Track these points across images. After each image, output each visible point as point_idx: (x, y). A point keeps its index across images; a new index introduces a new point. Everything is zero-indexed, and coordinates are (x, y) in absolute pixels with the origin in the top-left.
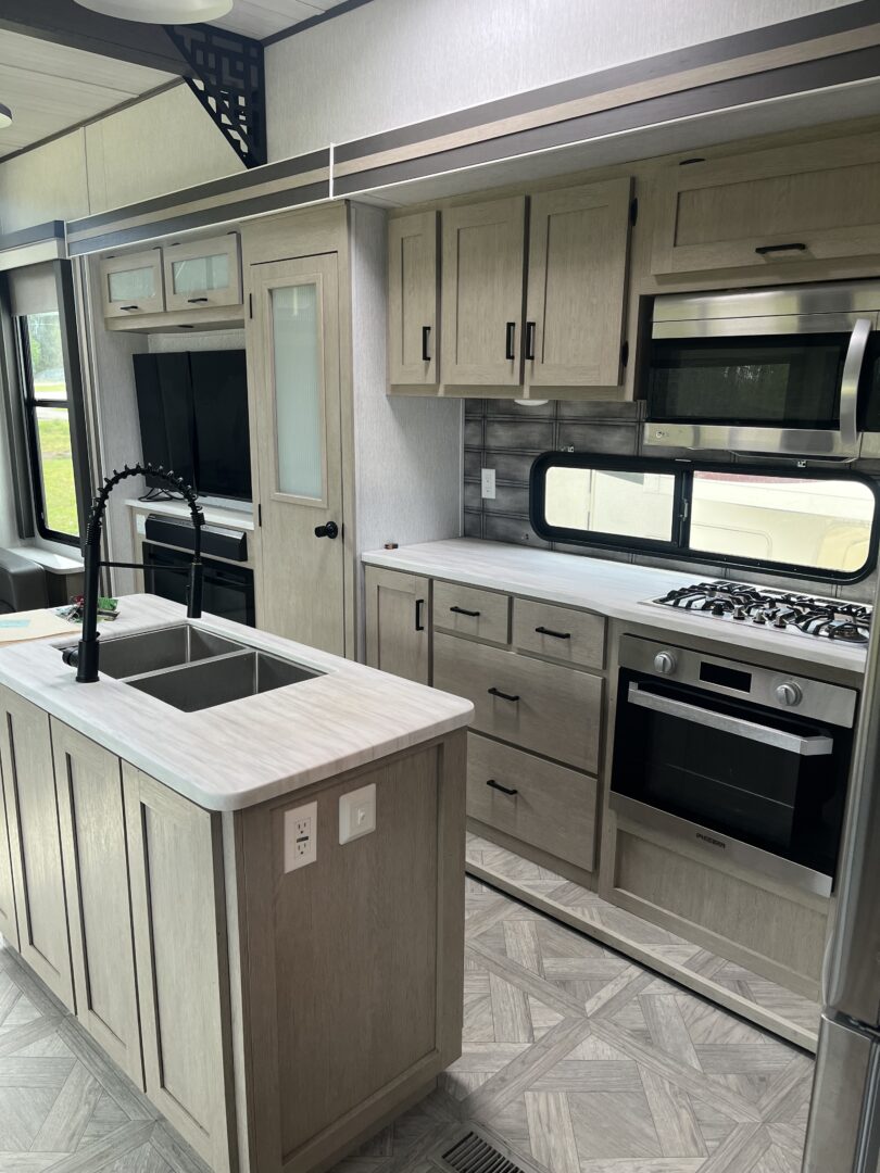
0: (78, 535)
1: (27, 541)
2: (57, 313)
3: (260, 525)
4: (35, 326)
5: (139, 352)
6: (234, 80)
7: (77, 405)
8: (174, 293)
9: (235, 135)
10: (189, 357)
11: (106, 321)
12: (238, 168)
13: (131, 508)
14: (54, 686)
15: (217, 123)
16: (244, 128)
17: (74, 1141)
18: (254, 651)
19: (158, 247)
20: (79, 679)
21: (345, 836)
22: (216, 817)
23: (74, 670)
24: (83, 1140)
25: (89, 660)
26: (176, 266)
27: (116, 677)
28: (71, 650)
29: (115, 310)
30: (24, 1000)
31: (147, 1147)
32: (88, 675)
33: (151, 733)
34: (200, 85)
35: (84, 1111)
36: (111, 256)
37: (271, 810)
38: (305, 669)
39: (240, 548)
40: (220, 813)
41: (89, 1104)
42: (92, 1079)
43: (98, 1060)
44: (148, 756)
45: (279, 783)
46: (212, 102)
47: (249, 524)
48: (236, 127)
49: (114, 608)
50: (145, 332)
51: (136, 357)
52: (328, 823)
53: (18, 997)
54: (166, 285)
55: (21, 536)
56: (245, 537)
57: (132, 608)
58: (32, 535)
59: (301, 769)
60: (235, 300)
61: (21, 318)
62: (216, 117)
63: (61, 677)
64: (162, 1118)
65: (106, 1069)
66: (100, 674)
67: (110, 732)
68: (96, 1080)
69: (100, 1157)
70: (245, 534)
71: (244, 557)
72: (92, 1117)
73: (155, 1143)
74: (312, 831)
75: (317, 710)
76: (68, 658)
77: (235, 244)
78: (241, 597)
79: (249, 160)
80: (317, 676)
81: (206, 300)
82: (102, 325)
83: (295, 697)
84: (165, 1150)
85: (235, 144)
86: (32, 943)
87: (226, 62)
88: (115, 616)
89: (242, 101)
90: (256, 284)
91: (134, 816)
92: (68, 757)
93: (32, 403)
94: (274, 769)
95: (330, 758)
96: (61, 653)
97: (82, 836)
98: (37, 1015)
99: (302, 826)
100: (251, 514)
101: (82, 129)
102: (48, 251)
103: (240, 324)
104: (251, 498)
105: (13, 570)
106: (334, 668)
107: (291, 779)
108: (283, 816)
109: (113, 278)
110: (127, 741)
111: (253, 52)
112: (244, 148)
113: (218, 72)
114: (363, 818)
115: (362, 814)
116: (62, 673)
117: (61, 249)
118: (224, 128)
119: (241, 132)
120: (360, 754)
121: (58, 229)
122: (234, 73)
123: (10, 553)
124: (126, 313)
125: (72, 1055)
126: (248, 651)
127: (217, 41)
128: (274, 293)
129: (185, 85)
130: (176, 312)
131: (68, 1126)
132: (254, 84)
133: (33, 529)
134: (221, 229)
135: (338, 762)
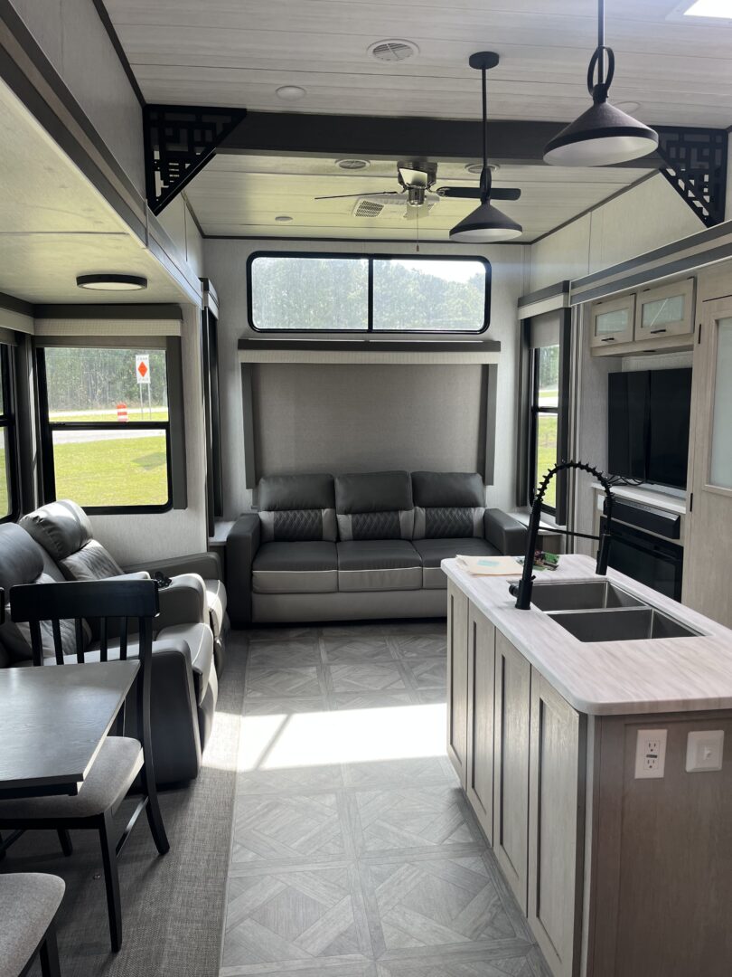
0: (554, 507)
1: (522, 508)
2: (558, 346)
3: (691, 510)
4: (544, 357)
5: (614, 370)
6: (700, 163)
7: (564, 411)
8: (642, 327)
9: (698, 204)
10: (650, 373)
11: (592, 350)
12: (700, 228)
13: (595, 489)
14: (500, 608)
15: (683, 197)
16: (707, 198)
17: (477, 933)
18: (650, 608)
19: (634, 293)
20: (518, 606)
21: (691, 765)
22: (583, 718)
23: (514, 599)
24: (483, 936)
25: (525, 594)
26: (646, 306)
27: (543, 610)
28: (514, 585)
29: (598, 341)
30: (464, 827)
31: (523, 960)
32: (523, 604)
33: (552, 650)
34: (672, 172)
35: (487, 917)
36: (600, 302)
37: (626, 725)
38: (687, 629)
39: (674, 527)
40: (587, 715)
41: (491, 912)
42: (496, 898)
43: (503, 886)
44: (546, 665)
45: (632, 704)
46: (681, 183)
47: (681, 509)
48: (699, 197)
49: (556, 562)
50: (620, 356)
51: (611, 375)
52: (677, 750)
53: (462, 823)
54: (636, 319)
55: (518, 505)
56: (679, 519)
57: (570, 563)
58: (525, 504)
59: (652, 699)
60: (688, 330)
61: (536, 350)
62: (683, 194)
63: (507, 603)
64: (536, 945)
65: (508, 895)
66: (532, 605)
67: (526, 644)
68: (499, 899)
69: (491, 952)
70: (679, 517)
71: (677, 536)
72: (491, 923)
73: (529, 959)
74: (661, 751)
75: (683, 661)
76: (512, 590)
77: (691, 287)
78: (672, 568)
79: (708, 221)
80: (695, 635)
81: (664, 331)
82: (587, 353)
83: (669, 648)
84: (535, 967)
85: (698, 211)
86: (473, 787)
87: (694, 152)
88: (555, 568)
89: (706, 178)
90: (705, 317)
91: (536, 707)
92: (503, 658)
93: (536, 409)
94: (629, 693)
95: (679, 697)
96: (509, 585)
97: (507, 716)
98: (471, 840)
99: (652, 747)
100: (684, 499)
101: (589, 213)
102: (557, 302)
103: (690, 348)
104: (685, 487)
105: (507, 528)
106: (712, 632)
107: (642, 704)
108: (636, 733)
109: (599, 319)
110: (535, 652)
111: (719, 139)
112: (706, 213)
113: (687, 161)
114: (709, 755)
115: (708, 752)
116: (508, 600)
117: (565, 301)
118: (689, 201)
119: (703, 202)
120: (707, 701)
121: (565, 287)
122: (701, 158)
123: (509, 517)
124: (605, 343)
125: (487, 875)
126: (647, 607)
127: (688, 138)
128: (720, 323)
129: (660, 174)
130: (641, 341)
131: (474, 922)
132: (718, 163)
133: (526, 501)
134: (683, 275)
135: (686, 702)
